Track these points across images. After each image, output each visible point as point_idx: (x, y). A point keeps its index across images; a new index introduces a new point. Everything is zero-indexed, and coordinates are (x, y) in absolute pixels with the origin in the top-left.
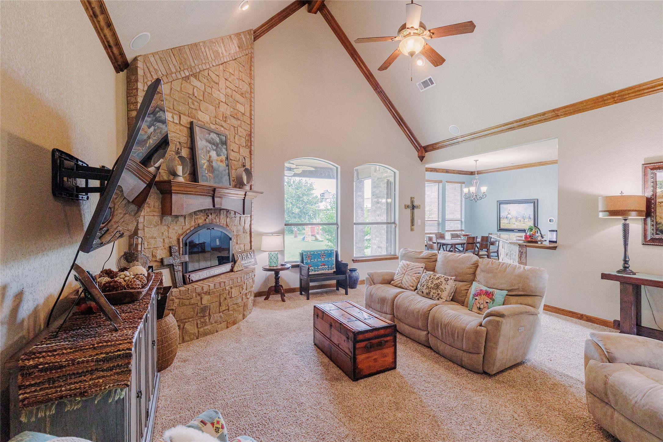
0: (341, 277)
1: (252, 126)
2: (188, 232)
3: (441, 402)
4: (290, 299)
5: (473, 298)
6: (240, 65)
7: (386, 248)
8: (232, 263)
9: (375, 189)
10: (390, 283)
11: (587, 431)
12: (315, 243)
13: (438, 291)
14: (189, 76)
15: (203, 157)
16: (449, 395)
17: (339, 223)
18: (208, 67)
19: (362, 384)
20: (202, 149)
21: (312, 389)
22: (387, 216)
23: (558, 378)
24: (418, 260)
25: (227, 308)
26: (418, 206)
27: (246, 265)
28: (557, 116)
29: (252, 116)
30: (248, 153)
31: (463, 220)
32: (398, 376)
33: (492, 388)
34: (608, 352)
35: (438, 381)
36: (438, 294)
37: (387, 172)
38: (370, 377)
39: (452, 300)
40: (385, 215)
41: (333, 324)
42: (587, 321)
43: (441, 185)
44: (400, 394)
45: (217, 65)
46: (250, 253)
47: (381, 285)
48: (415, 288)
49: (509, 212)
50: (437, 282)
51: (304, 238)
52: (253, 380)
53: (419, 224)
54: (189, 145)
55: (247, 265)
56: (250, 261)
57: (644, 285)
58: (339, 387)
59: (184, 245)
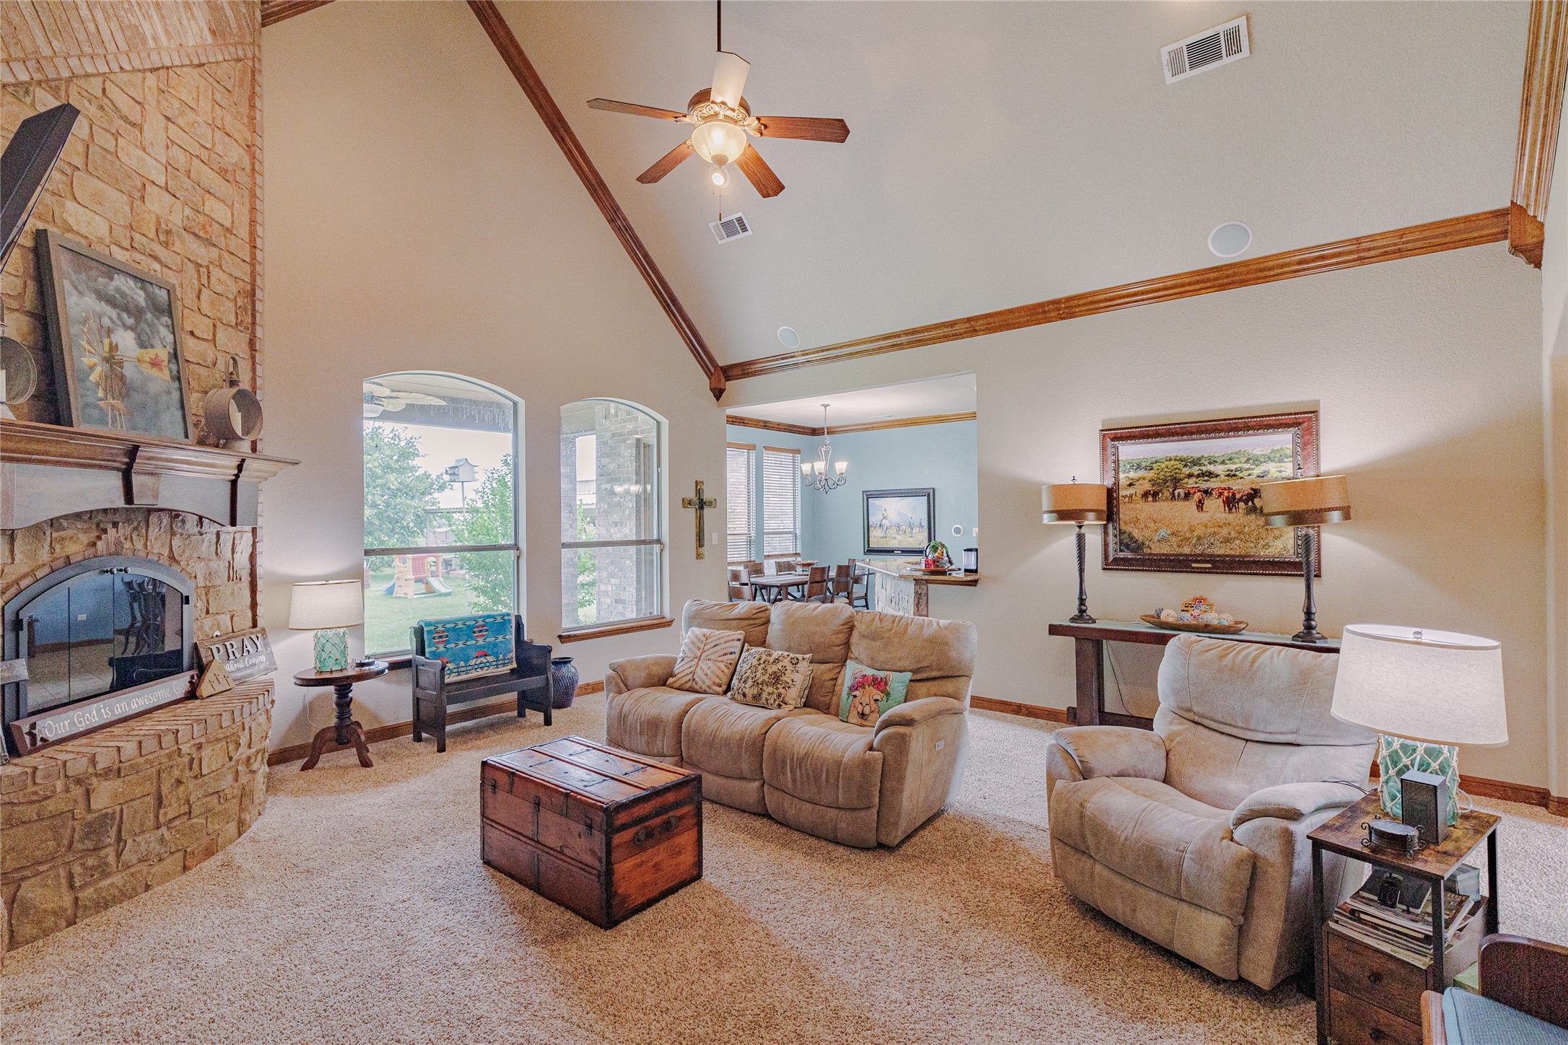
0: (534, 682)
1: (258, 268)
2: (23, 584)
3: (809, 926)
4: (384, 756)
5: (849, 694)
6: (215, 84)
7: (636, 602)
8: (194, 672)
9: (607, 460)
10: (664, 684)
11: (1056, 911)
12: (425, 600)
13: (777, 689)
14: (30, 84)
15: (87, 347)
16: (821, 907)
17: (523, 545)
18: (104, 69)
19: (629, 932)
20: (85, 321)
21: (501, 976)
22: (638, 526)
23: (1000, 828)
24: (727, 623)
25: (185, 809)
26: (711, 503)
27: (239, 675)
28: (973, 332)
29: (258, 240)
30: (245, 346)
31: (798, 532)
32: (707, 892)
33: (898, 873)
34: (1081, 762)
35: (794, 883)
36: (779, 695)
37: (636, 419)
38: (644, 910)
39: (805, 705)
40: (633, 523)
41: (544, 799)
42: (1027, 715)
43: (753, 454)
44: (721, 930)
45: (134, 70)
46: (254, 637)
47: (647, 690)
48: (724, 687)
49: (885, 514)
50: (775, 668)
51: (393, 586)
52: (313, 998)
53: (715, 542)
54: (29, 301)
55: (243, 673)
56: (253, 661)
57: (1106, 639)
58: (573, 952)
59: (8, 627)
